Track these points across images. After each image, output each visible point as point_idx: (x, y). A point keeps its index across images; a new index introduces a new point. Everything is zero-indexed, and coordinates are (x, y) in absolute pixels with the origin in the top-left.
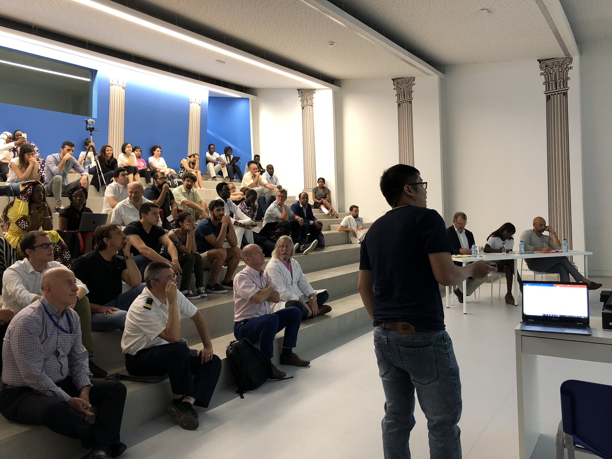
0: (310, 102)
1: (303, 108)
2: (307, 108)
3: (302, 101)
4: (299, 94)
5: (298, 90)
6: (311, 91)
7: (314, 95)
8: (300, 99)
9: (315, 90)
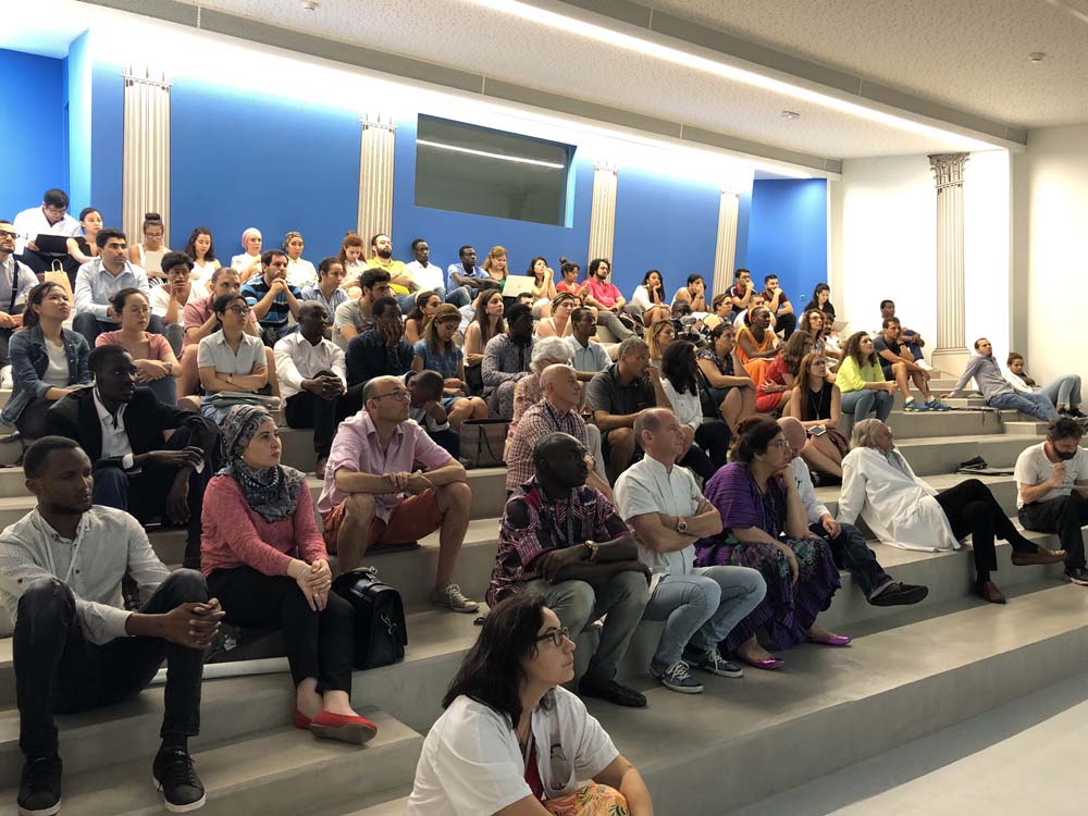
0: (957, 178)
1: (940, 191)
2: (949, 192)
3: (939, 177)
4: (932, 164)
5: (930, 157)
6: (960, 157)
7: (967, 165)
8: (934, 173)
9: (968, 154)
